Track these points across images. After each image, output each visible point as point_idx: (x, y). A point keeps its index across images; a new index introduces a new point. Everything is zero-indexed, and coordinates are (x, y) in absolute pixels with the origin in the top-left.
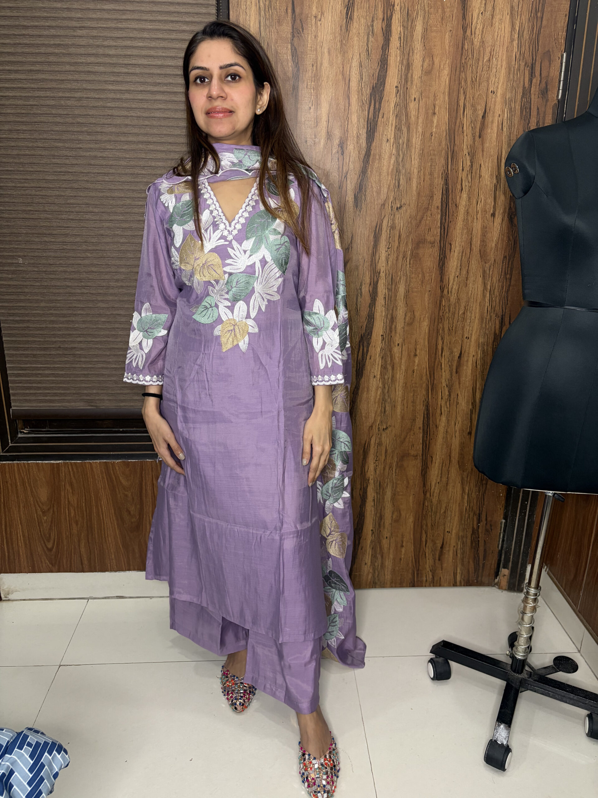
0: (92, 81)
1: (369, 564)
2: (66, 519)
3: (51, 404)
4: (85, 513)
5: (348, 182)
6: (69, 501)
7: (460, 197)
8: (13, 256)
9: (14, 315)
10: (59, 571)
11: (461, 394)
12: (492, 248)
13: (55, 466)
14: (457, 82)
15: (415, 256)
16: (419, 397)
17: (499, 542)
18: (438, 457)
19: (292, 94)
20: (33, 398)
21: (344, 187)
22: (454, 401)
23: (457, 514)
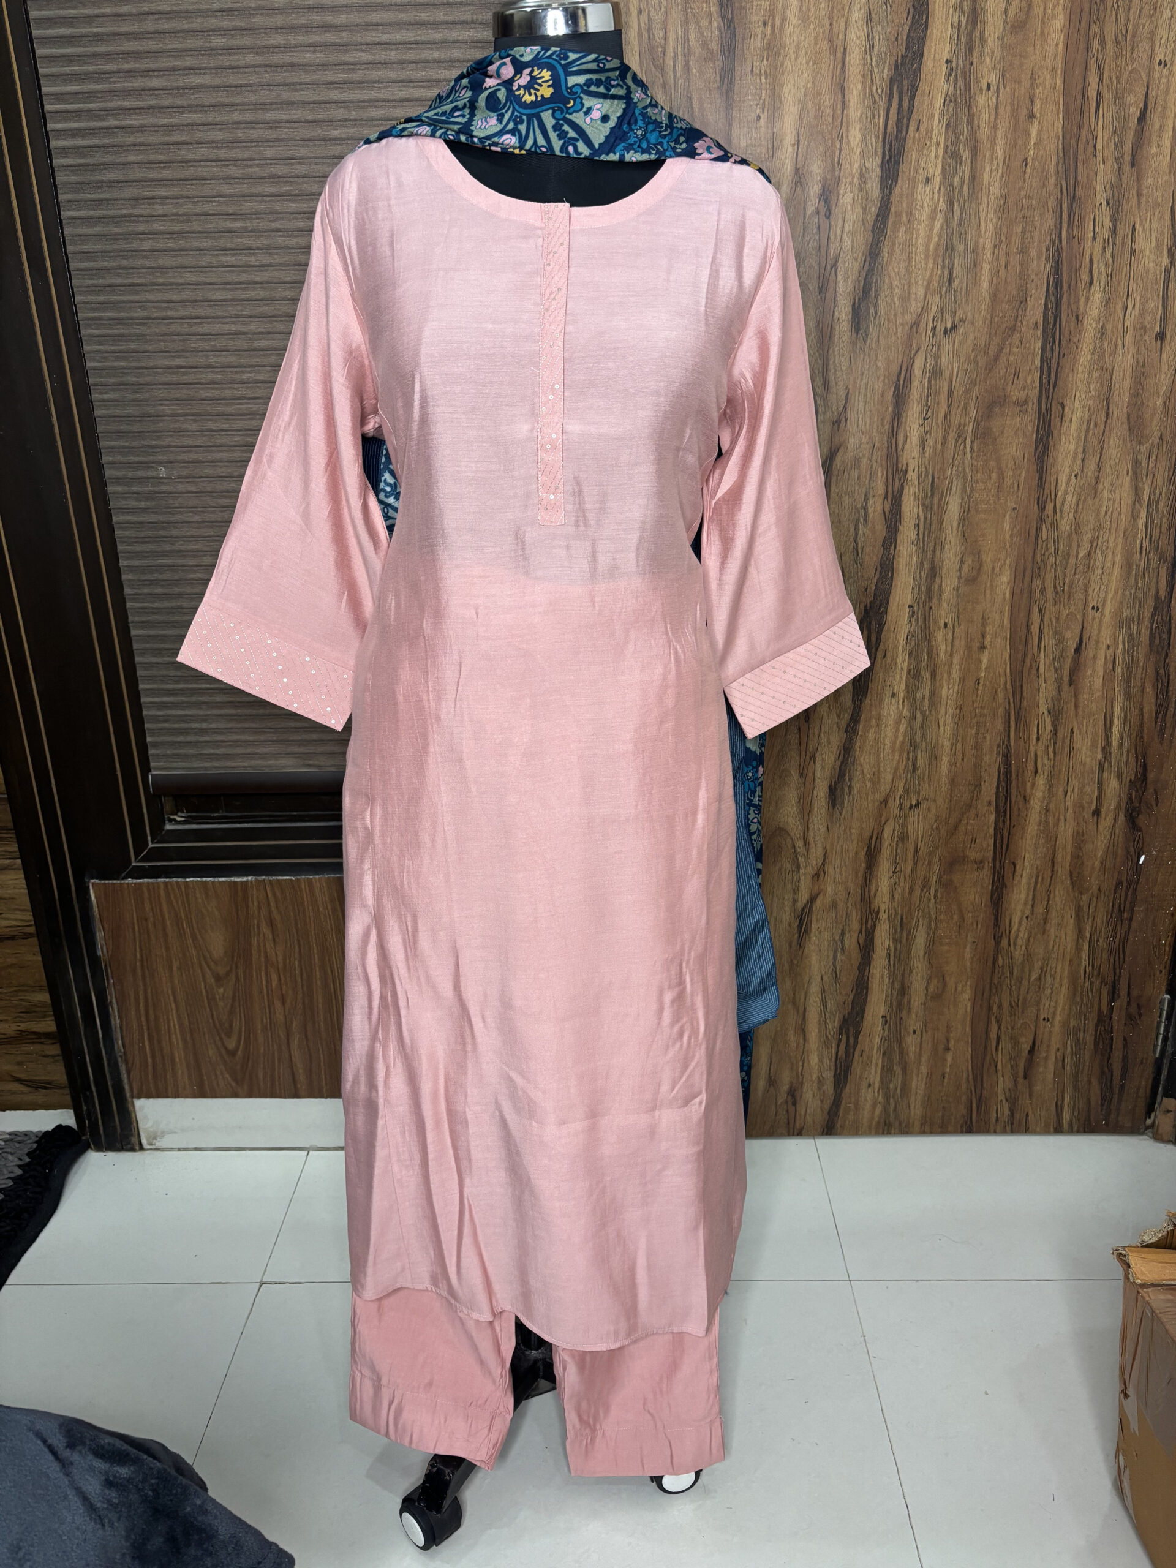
0: (300, 84)
1: (877, 1085)
2: (262, 992)
3: (229, 764)
4: (299, 980)
5: (840, 278)
6: (266, 957)
7: (1088, 299)
8: (146, 463)
9: (150, 583)
10: (250, 1095)
11: (1079, 728)
12: (1155, 410)
13: (239, 888)
14: (1082, 46)
15: (984, 435)
16: (988, 737)
17: (1157, 1040)
18: (1026, 864)
19: (720, 88)
20: (193, 751)
21: (831, 290)
22: (1063, 743)
23: (1065, 981)
